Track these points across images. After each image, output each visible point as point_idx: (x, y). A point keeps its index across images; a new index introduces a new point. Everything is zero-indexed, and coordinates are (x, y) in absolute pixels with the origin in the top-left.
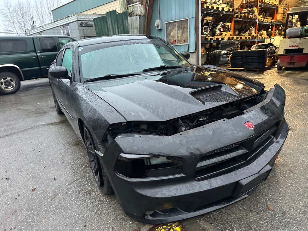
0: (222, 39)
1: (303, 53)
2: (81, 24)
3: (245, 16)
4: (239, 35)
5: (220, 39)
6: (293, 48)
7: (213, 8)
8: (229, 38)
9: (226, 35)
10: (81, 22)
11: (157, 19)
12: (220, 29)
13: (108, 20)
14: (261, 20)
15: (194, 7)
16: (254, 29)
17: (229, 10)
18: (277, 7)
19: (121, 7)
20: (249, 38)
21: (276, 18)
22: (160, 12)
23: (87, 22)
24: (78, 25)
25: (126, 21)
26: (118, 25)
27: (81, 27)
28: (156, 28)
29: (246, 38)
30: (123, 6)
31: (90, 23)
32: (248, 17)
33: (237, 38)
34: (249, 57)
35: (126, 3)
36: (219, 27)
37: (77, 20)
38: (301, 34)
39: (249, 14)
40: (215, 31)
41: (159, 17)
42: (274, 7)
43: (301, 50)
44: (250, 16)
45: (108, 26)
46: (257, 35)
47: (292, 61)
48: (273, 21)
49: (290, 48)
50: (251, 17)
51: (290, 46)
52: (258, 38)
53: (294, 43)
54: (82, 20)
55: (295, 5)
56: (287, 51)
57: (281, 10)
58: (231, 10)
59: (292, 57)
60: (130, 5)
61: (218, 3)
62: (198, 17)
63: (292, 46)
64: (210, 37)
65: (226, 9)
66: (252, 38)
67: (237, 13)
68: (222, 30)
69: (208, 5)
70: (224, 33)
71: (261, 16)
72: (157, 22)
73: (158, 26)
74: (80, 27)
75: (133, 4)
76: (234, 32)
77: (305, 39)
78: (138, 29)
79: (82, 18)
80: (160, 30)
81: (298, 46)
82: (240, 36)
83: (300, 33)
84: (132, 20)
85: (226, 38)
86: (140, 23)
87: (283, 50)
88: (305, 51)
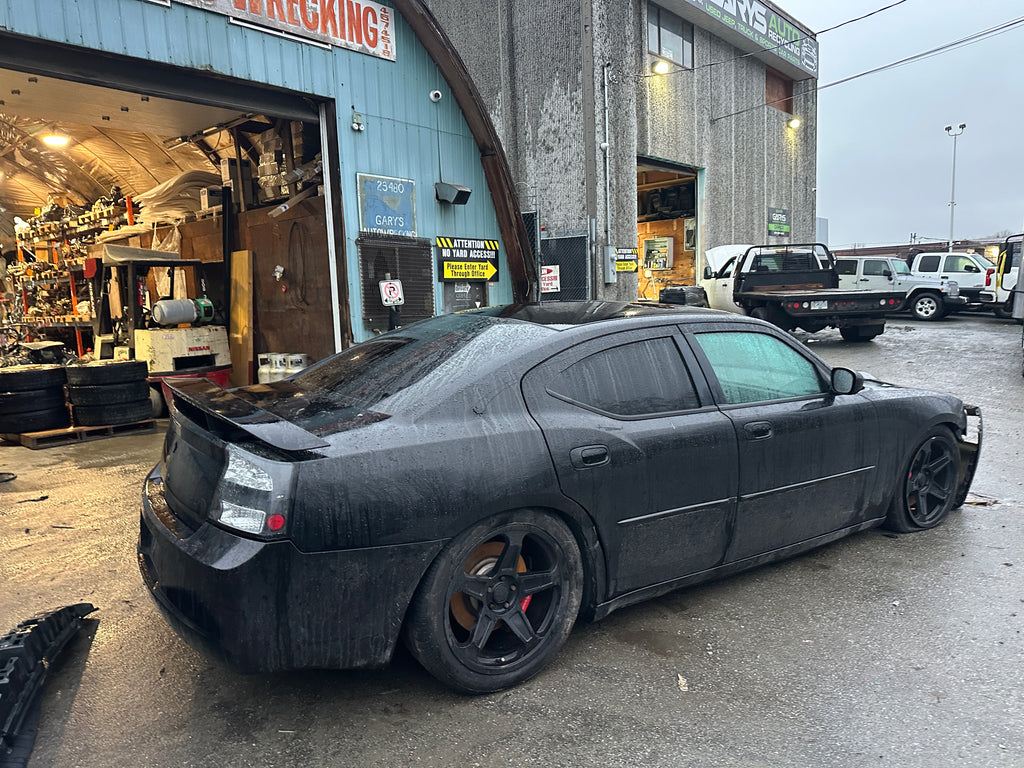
1: (218, 364)
43: (211, 360)
49: (192, 354)
63: (197, 349)
81: (208, 348)
83: (195, 315)
87: (171, 361)
88: (221, 361)
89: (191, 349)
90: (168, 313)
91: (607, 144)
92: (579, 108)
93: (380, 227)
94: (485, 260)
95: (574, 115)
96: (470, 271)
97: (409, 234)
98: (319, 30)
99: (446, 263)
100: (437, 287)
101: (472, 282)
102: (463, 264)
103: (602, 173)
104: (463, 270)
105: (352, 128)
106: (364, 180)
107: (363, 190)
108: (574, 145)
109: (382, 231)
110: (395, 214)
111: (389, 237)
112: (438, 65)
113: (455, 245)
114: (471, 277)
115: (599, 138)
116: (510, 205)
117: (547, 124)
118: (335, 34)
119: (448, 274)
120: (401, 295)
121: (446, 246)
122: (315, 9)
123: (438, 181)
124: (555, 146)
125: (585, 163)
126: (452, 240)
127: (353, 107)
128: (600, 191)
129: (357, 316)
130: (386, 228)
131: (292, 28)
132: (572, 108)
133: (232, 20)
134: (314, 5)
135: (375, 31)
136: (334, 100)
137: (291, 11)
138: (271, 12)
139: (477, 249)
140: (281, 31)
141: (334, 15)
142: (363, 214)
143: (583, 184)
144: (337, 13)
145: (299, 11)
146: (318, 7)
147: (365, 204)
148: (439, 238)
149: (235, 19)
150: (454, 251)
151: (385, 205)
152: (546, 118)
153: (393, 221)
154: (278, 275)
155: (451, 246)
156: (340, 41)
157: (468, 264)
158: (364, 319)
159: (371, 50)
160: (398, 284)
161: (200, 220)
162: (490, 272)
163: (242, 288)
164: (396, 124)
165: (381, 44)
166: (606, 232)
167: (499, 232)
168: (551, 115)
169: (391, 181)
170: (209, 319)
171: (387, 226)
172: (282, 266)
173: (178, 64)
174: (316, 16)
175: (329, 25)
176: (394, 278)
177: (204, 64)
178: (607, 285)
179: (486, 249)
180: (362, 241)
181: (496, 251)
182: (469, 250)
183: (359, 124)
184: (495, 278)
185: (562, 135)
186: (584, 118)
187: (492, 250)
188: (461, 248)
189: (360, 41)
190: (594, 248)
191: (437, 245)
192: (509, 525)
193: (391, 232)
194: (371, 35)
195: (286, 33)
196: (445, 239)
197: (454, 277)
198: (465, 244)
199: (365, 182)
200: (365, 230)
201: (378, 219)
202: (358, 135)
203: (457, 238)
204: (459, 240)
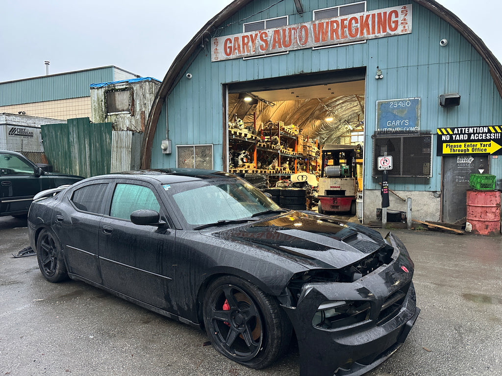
0: (246, 171)
2: (13, 130)
3: (268, 145)
4: (261, 167)
5: (244, 172)
6: (335, 189)
7: (235, 133)
8: (253, 171)
9: (249, 167)
10: (13, 127)
11: (165, 140)
12: (242, 159)
13: (71, 131)
14: (284, 151)
15: (221, 132)
16: (277, 161)
17: (252, 137)
18: (297, 138)
19: (94, 113)
20: (273, 172)
21: (297, 150)
22: (168, 131)
23: (24, 128)
24: (6, 132)
25: (108, 136)
26: (90, 140)
27: (12, 134)
28: (163, 151)
29: (270, 172)
30: (98, 113)
31: (28, 130)
32: (271, 147)
33: (261, 172)
34: (287, 198)
35: (103, 110)
36: (242, 156)
37: (5, 122)
38: (341, 174)
39: (272, 144)
40: (238, 162)
41: (167, 137)
42: (294, 138)
43: (342, 192)
44: (273, 145)
45: (71, 139)
46: (281, 169)
47: (335, 204)
48: (295, 153)
49: (332, 189)
50: (274, 147)
51: (331, 187)
52: (282, 172)
53: (336, 183)
54: (14, 123)
55: (312, 136)
56: (328, 192)
57: (301, 141)
58: (254, 138)
59: (334, 199)
60: (111, 114)
61: (240, 128)
62: (226, 145)
63: (334, 187)
64: (233, 169)
65: (249, 136)
66: (276, 172)
67: (259, 141)
68: (245, 161)
69: (230, 129)
70: (247, 164)
71: (282, 146)
72: (165, 144)
73: (165, 150)
74: (9, 134)
75: (117, 113)
76: (257, 163)
77: (346, 180)
78: (130, 150)
79: (14, 121)
80: (169, 155)
82: (263, 169)
84: (119, 136)
85: (250, 172)
86: (134, 141)
87: (325, 191)
88: (347, 194)
93: (390, 127)
94: (489, 140)
96: (470, 149)
97: (412, 129)
98: (358, 36)
99: (444, 145)
100: (436, 160)
101: (473, 155)
102: (463, 144)
104: (463, 148)
106: (381, 104)
109: (391, 129)
110: (402, 118)
111: (396, 132)
112: (448, 23)
113: (456, 132)
114: (470, 152)
118: (368, 33)
119: (446, 150)
121: (445, 133)
122: (357, 26)
123: (443, 94)
126: (453, 130)
127: (378, 67)
129: (368, 175)
131: (342, 40)
133: (313, 49)
134: (356, 25)
135: (396, 22)
136: (366, 67)
137: (343, 33)
138: (332, 38)
139: (479, 133)
140: (337, 44)
141: (368, 25)
142: (378, 122)
144: (370, 22)
145: (347, 32)
146: (359, 25)
147: (380, 116)
148: (440, 129)
149: (315, 47)
150: (454, 137)
151: (395, 115)
153: (400, 123)
155: (451, 133)
156: (371, 36)
157: (469, 143)
158: (373, 177)
159: (392, 33)
164: (409, 67)
165: (400, 28)
169: (400, 101)
171: (395, 126)
173: (290, 75)
174: (357, 30)
175: (365, 31)
177: (300, 71)
179: (490, 132)
182: (470, 134)
183: (379, 76)
184: (500, 152)
187: (497, 132)
188: (461, 133)
189: (384, 31)
191: (436, 134)
193: (398, 129)
194: (393, 25)
195: (340, 44)
196: (445, 129)
197: (452, 153)
198: (466, 130)
199: (382, 105)
200: (379, 130)
201: (389, 123)
202: (379, 80)
203: (457, 128)
204: (460, 129)
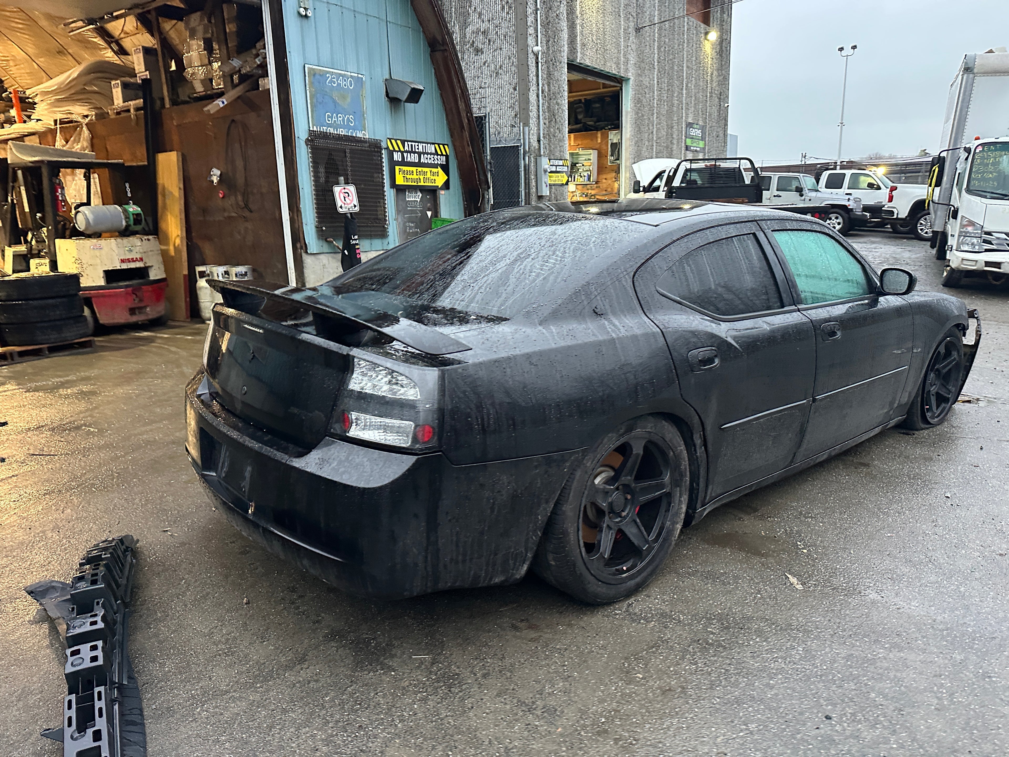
1: (151, 278)
6: (133, 265)
38: (128, 226)
49: (125, 266)
53: (131, 251)
56: (111, 276)
63: (129, 261)
81: (141, 259)
83: (124, 223)
87: (102, 274)
88: (155, 274)
89: (123, 261)
90: (94, 220)
91: (539, 48)
92: (510, 7)
93: (329, 126)
94: (435, 166)
95: (504, 14)
96: (422, 177)
97: (360, 135)
99: (397, 168)
100: (390, 194)
101: (423, 189)
102: (414, 169)
103: (535, 78)
104: (415, 176)
105: (299, 13)
106: (313, 73)
107: (311, 83)
108: (506, 47)
109: (332, 131)
110: (345, 112)
111: (339, 138)
113: (406, 148)
114: (422, 184)
115: (531, 41)
116: (462, 106)
117: (475, 23)
119: (400, 180)
120: (355, 202)
121: (397, 149)
123: (387, 77)
124: (485, 48)
125: (517, 67)
126: (403, 142)
128: (532, 97)
129: (309, 224)
130: (336, 127)
132: (503, 8)
139: (428, 154)
142: (313, 111)
143: (515, 89)
147: (315, 100)
148: (390, 139)
150: (405, 155)
151: (334, 102)
152: (474, 17)
153: (343, 120)
154: (215, 179)
155: (402, 149)
157: (420, 169)
158: (317, 227)
160: (352, 189)
161: (113, 117)
162: (440, 179)
163: (172, 193)
164: (344, 10)
166: (539, 141)
167: (449, 136)
168: (480, 14)
169: (340, 75)
170: (138, 228)
171: (336, 124)
172: (218, 169)
176: (347, 183)
178: (540, 198)
179: (437, 154)
180: (312, 140)
181: (447, 156)
182: (420, 154)
183: (306, 9)
184: (446, 185)
185: (492, 36)
186: (516, 18)
187: (442, 155)
188: (412, 152)
190: (527, 158)
191: (387, 148)
192: (633, 433)
193: (342, 132)
196: (396, 140)
197: (405, 183)
198: (417, 147)
199: (314, 75)
200: (315, 129)
201: (329, 116)
202: (305, 21)
203: (408, 141)
204: (410, 143)
